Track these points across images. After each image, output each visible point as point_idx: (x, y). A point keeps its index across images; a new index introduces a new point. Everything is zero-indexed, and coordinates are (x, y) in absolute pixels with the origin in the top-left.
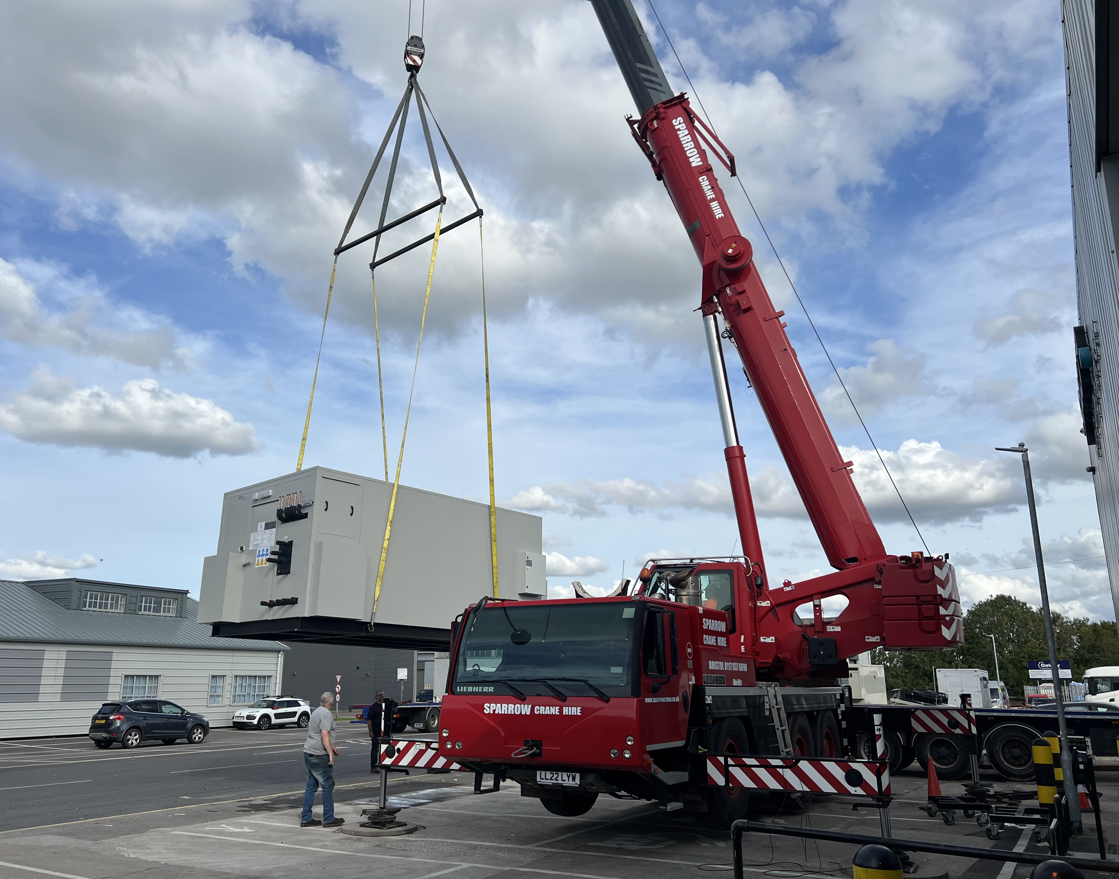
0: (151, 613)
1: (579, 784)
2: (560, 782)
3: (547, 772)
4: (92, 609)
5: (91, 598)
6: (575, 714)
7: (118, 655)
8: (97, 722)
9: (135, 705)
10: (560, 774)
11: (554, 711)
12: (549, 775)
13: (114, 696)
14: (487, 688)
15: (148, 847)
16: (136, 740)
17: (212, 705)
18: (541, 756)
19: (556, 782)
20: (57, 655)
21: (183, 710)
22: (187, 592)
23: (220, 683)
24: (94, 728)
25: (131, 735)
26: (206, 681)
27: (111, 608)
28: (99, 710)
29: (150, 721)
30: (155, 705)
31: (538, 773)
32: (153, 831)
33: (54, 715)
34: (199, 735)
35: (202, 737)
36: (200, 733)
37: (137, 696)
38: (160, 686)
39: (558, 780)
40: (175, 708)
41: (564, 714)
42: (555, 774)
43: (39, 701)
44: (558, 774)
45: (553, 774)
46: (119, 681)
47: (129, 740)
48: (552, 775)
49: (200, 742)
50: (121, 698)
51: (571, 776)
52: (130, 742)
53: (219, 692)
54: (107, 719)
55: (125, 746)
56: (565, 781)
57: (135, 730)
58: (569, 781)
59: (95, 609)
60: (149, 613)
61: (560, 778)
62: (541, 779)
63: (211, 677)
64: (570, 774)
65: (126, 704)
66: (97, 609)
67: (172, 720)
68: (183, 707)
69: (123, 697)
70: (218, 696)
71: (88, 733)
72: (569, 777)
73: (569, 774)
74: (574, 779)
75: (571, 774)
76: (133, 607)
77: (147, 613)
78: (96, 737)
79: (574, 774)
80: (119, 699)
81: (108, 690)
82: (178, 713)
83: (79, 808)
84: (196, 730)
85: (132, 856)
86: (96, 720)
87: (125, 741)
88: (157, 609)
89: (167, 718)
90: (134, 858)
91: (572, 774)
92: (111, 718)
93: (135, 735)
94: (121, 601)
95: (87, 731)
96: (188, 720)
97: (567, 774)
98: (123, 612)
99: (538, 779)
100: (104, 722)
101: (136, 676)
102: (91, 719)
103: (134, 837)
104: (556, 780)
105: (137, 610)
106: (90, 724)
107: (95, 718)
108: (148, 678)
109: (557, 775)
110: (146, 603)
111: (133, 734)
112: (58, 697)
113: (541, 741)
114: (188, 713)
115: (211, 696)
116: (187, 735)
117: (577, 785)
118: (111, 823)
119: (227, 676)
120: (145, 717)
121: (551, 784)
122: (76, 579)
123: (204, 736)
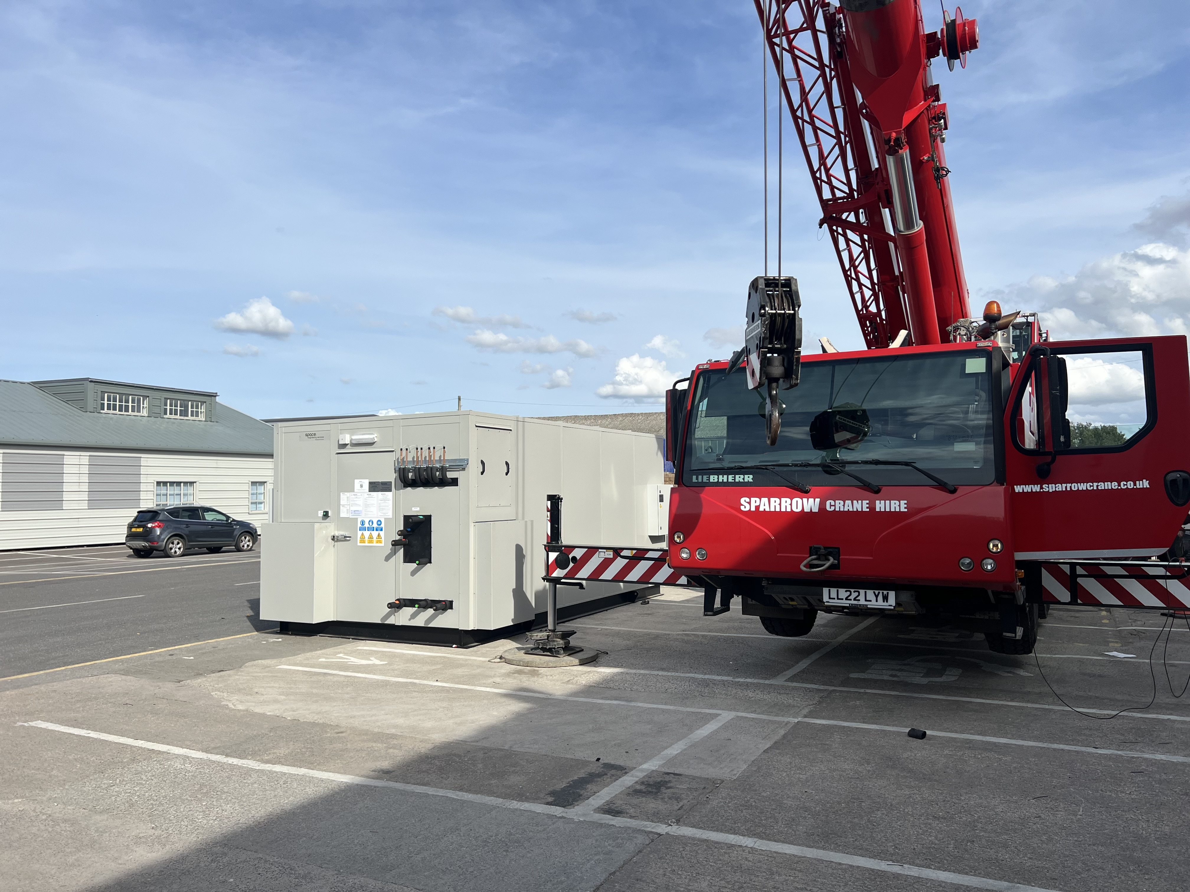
0: (178, 417)
1: (894, 605)
2: (862, 602)
3: (840, 590)
4: (111, 411)
5: (109, 400)
6: (897, 510)
7: (147, 461)
8: (133, 530)
9: (175, 512)
10: (862, 592)
11: (861, 506)
12: (843, 594)
13: (148, 503)
14: (742, 476)
15: (256, 690)
16: (179, 549)
17: (253, 512)
18: (839, 569)
19: (856, 602)
20: (78, 460)
21: (228, 518)
22: (213, 396)
23: (261, 489)
24: (131, 536)
25: (173, 543)
26: (246, 487)
27: (133, 411)
28: (133, 518)
29: (193, 528)
30: (194, 512)
31: (825, 591)
32: (252, 666)
33: (83, 523)
34: (248, 543)
35: (251, 545)
36: (249, 541)
37: (173, 502)
38: (196, 492)
39: (859, 600)
40: (221, 515)
41: (878, 510)
42: (854, 592)
43: (64, 508)
44: (859, 592)
45: (851, 592)
46: (153, 487)
47: (171, 549)
48: (848, 593)
49: (250, 550)
50: (155, 505)
51: (881, 595)
52: (173, 551)
53: (261, 498)
54: (144, 527)
55: (167, 555)
56: (870, 601)
57: (178, 538)
58: (877, 601)
59: (114, 412)
60: (176, 417)
61: (862, 598)
62: (830, 598)
63: (250, 483)
64: (879, 593)
65: (163, 510)
66: (117, 412)
67: (216, 528)
68: (228, 515)
69: (157, 505)
70: (261, 503)
71: (124, 541)
72: (877, 596)
73: (877, 592)
74: (885, 598)
75: (881, 592)
76: (157, 410)
77: (173, 416)
78: (135, 547)
79: (885, 592)
80: (152, 506)
81: (140, 497)
82: (223, 521)
83: (141, 633)
84: (243, 537)
85: (240, 707)
86: (131, 528)
87: (168, 551)
88: (184, 413)
89: (211, 526)
90: (243, 711)
91: (883, 593)
92: (149, 525)
93: (178, 543)
94: (143, 404)
95: (123, 540)
96: (234, 527)
97: (874, 593)
98: (147, 415)
99: (826, 598)
100: (141, 530)
101: (170, 482)
102: (126, 527)
103: (230, 676)
104: (855, 599)
105: (163, 413)
106: (126, 532)
107: (130, 526)
108: (182, 484)
109: (857, 594)
110: (171, 405)
111: (176, 542)
112: (85, 505)
113: (839, 548)
114: (234, 520)
115: (252, 503)
116: (234, 543)
117: (892, 608)
118: (191, 655)
119: (268, 483)
120: (187, 525)
121: (848, 605)
122: (89, 378)
123: (253, 544)
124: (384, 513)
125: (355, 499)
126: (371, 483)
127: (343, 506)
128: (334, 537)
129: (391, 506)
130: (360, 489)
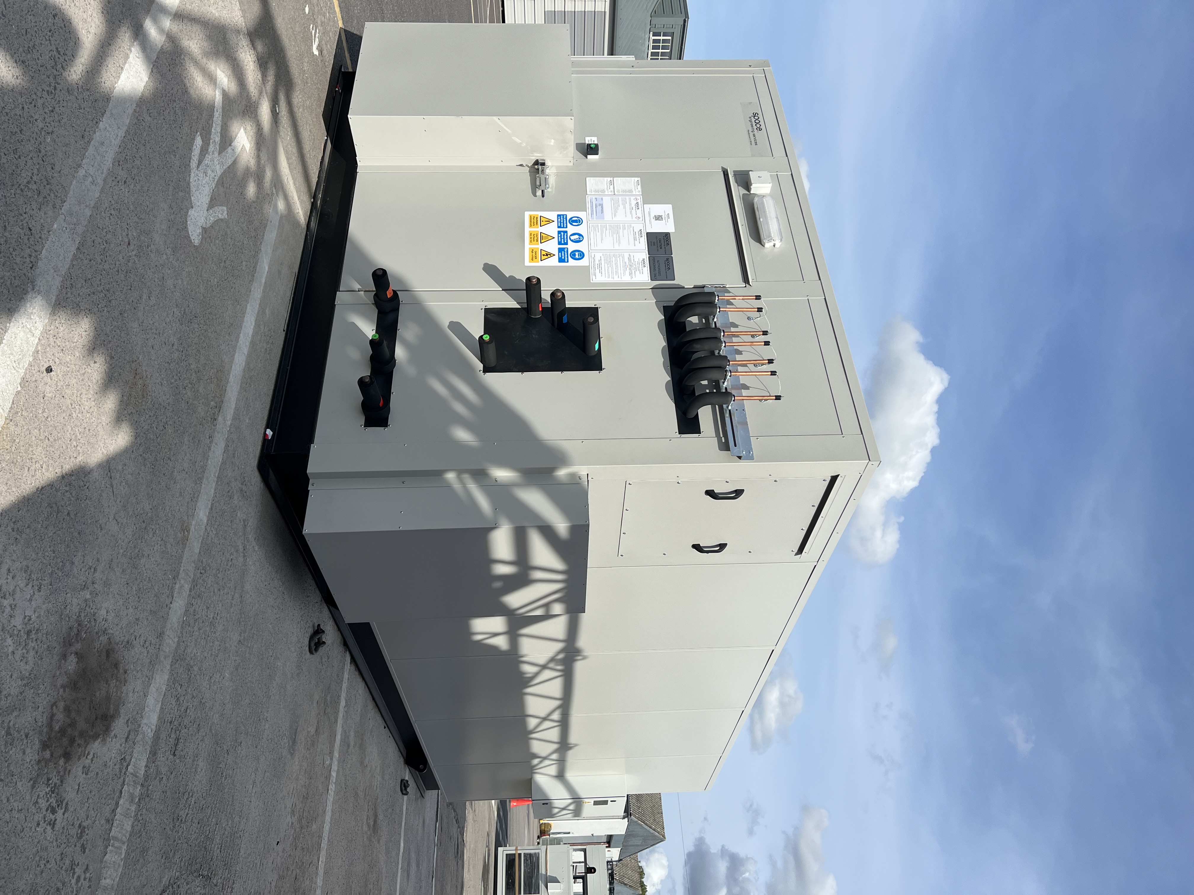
4: (651, 44)
5: (664, 41)
59: (651, 47)
122: (688, 18)
124: (600, 265)
125: (627, 205)
126: (667, 236)
127: (612, 183)
128: (543, 164)
129: (616, 279)
130: (652, 215)
